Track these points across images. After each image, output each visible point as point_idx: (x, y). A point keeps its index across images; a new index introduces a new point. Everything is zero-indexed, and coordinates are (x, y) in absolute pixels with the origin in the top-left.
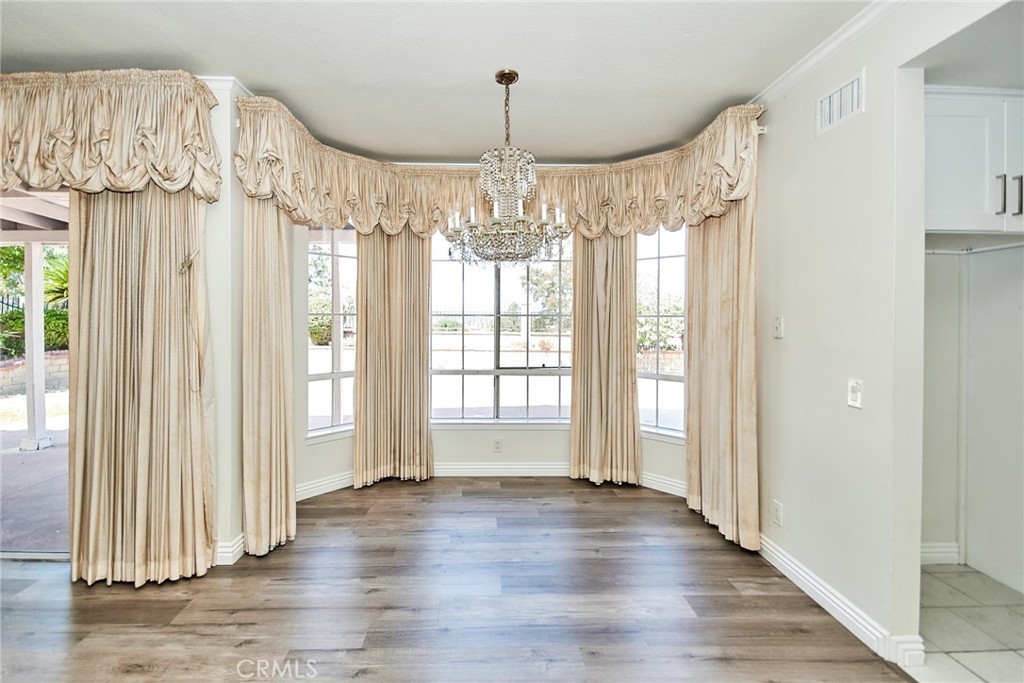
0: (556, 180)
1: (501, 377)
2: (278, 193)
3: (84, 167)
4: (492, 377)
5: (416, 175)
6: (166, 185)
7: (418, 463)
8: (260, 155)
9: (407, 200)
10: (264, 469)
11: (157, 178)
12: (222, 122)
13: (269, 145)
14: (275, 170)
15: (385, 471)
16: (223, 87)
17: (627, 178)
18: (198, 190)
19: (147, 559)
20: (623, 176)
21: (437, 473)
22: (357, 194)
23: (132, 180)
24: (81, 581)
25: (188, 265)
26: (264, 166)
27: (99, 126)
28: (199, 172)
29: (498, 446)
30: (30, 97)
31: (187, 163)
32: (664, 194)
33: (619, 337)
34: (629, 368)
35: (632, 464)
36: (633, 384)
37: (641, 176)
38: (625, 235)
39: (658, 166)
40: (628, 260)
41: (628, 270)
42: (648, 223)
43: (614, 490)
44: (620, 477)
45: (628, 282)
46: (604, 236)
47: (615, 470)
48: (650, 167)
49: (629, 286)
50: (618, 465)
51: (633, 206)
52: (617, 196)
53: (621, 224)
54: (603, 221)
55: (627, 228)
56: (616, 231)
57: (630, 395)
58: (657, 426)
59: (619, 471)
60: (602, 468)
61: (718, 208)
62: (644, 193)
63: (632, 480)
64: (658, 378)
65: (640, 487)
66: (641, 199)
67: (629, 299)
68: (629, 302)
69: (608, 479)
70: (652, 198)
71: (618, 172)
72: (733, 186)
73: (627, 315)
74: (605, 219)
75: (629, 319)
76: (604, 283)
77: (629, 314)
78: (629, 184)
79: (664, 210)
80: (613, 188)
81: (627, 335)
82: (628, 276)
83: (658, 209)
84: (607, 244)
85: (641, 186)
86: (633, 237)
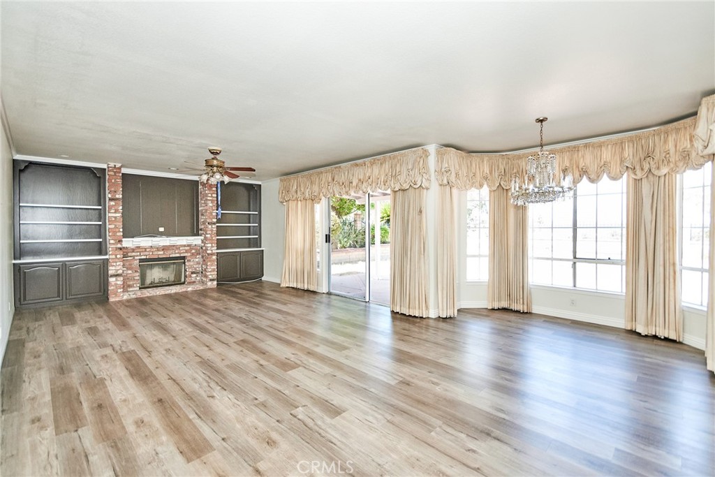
0: (609, 146)
1: (577, 264)
2: (450, 182)
3: (394, 184)
4: (572, 263)
5: (519, 157)
6: (415, 186)
7: (521, 302)
8: (443, 170)
9: (515, 171)
10: (445, 286)
11: (412, 185)
12: (432, 161)
13: (447, 166)
14: (448, 174)
15: (504, 304)
16: (432, 148)
17: (664, 137)
18: (424, 186)
19: (409, 308)
20: (662, 137)
21: (534, 311)
22: (488, 172)
23: (406, 186)
24: (393, 311)
25: (421, 212)
26: (445, 173)
27: (398, 170)
28: (424, 180)
29: (573, 303)
30: (381, 164)
31: (420, 178)
32: (689, 146)
33: (662, 242)
34: (671, 262)
35: (672, 326)
36: (675, 273)
37: (674, 135)
38: (665, 175)
39: (685, 128)
40: (671, 190)
41: (671, 196)
42: (677, 167)
43: (655, 340)
44: (662, 333)
45: (671, 205)
46: (650, 176)
47: (657, 329)
48: (679, 129)
49: (671, 208)
50: (661, 326)
51: (668, 156)
52: (657, 150)
53: (658, 168)
54: (646, 167)
55: (664, 170)
56: (656, 172)
57: (672, 280)
58: (702, 305)
59: (661, 329)
60: (648, 326)
61: (702, 160)
62: (676, 146)
63: (673, 337)
64: (702, 270)
65: (680, 343)
66: (672, 151)
67: (672, 216)
68: (671, 218)
69: (654, 334)
70: (681, 150)
71: (659, 134)
72: (706, 147)
73: (669, 227)
74: (648, 165)
75: (671, 230)
76: (650, 207)
77: (671, 226)
78: (665, 142)
79: (687, 158)
80: (655, 145)
81: (669, 241)
82: (671, 202)
83: (684, 157)
84: (654, 181)
85: (673, 142)
86: (674, 175)
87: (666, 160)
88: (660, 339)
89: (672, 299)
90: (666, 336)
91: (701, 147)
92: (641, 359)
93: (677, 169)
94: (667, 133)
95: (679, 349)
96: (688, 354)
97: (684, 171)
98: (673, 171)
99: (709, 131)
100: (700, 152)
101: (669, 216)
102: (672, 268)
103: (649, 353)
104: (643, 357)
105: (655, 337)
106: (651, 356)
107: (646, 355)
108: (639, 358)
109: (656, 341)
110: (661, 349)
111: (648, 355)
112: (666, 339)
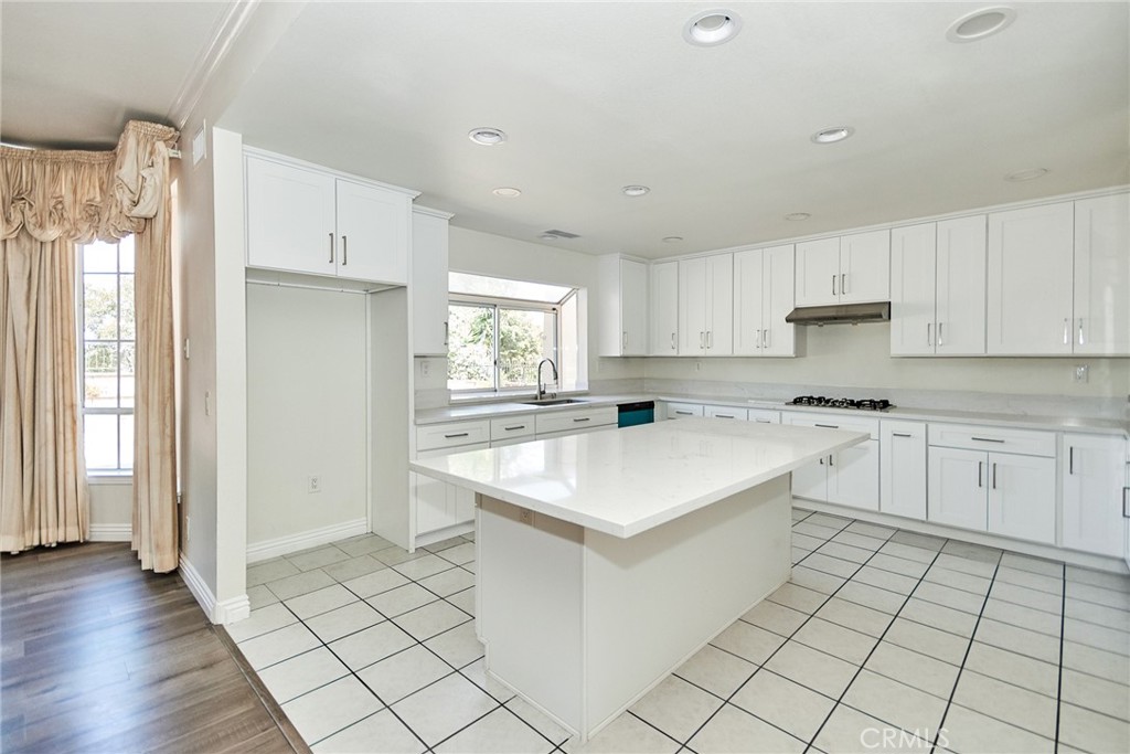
17: (52, 171)
20: (48, 168)
32: (98, 199)
33: (49, 367)
34: (68, 402)
35: (72, 519)
36: (74, 422)
37: (71, 172)
38: (53, 242)
39: (92, 166)
40: (64, 272)
41: (64, 284)
42: (77, 229)
43: (40, 555)
44: (51, 537)
45: (64, 298)
46: (24, 240)
47: (44, 532)
48: (82, 164)
49: (65, 304)
50: (50, 524)
51: (60, 206)
52: (39, 191)
53: (42, 226)
54: (16, 219)
55: (52, 233)
56: (36, 233)
57: (69, 435)
58: (119, 468)
59: (51, 530)
60: (24, 532)
61: (128, 224)
62: (75, 192)
63: (73, 536)
64: (119, 412)
65: (87, 543)
66: (68, 199)
67: (67, 319)
68: (65, 323)
69: (36, 543)
70: (84, 201)
71: (42, 162)
72: (135, 204)
73: (62, 339)
74: (19, 216)
75: (66, 343)
76: (24, 298)
77: (66, 336)
78: (55, 179)
79: (96, 217)
80: (33, 181)
81: (63, 364)
82: (64, 292)
83: (91, 216)
84: (31, 249)
85: (71, 184)
86: (69, 244)
87: (57, 212)
88: (50, 549)
89: (70, 469)
90: (61, 539)
91: (127, 203)
92: (22, 603)
93: (79, 235)
94: (56, 163)
95: (85, 555)
96: (101, 558)
97: (90, 241)
98: (69, 237)
99: (140, 180)
100: (125, 209)
101: (62, 319)
102: (68, 413)
103: (35, 585)
104: (25, 597)
105: (40, 549)
106: (39, 589)
107: (29, 591)
108: (16, 605)
109: (42, 557)
110: (53, 567)
111: (33, 590)
112: (62, 546)
